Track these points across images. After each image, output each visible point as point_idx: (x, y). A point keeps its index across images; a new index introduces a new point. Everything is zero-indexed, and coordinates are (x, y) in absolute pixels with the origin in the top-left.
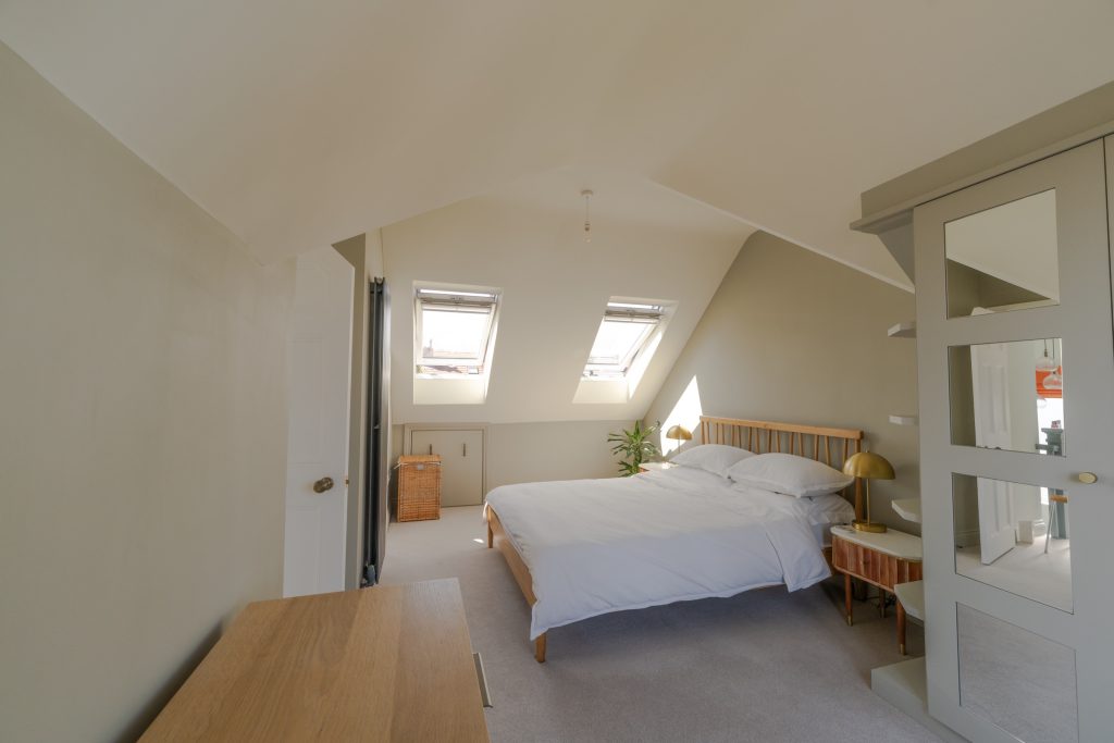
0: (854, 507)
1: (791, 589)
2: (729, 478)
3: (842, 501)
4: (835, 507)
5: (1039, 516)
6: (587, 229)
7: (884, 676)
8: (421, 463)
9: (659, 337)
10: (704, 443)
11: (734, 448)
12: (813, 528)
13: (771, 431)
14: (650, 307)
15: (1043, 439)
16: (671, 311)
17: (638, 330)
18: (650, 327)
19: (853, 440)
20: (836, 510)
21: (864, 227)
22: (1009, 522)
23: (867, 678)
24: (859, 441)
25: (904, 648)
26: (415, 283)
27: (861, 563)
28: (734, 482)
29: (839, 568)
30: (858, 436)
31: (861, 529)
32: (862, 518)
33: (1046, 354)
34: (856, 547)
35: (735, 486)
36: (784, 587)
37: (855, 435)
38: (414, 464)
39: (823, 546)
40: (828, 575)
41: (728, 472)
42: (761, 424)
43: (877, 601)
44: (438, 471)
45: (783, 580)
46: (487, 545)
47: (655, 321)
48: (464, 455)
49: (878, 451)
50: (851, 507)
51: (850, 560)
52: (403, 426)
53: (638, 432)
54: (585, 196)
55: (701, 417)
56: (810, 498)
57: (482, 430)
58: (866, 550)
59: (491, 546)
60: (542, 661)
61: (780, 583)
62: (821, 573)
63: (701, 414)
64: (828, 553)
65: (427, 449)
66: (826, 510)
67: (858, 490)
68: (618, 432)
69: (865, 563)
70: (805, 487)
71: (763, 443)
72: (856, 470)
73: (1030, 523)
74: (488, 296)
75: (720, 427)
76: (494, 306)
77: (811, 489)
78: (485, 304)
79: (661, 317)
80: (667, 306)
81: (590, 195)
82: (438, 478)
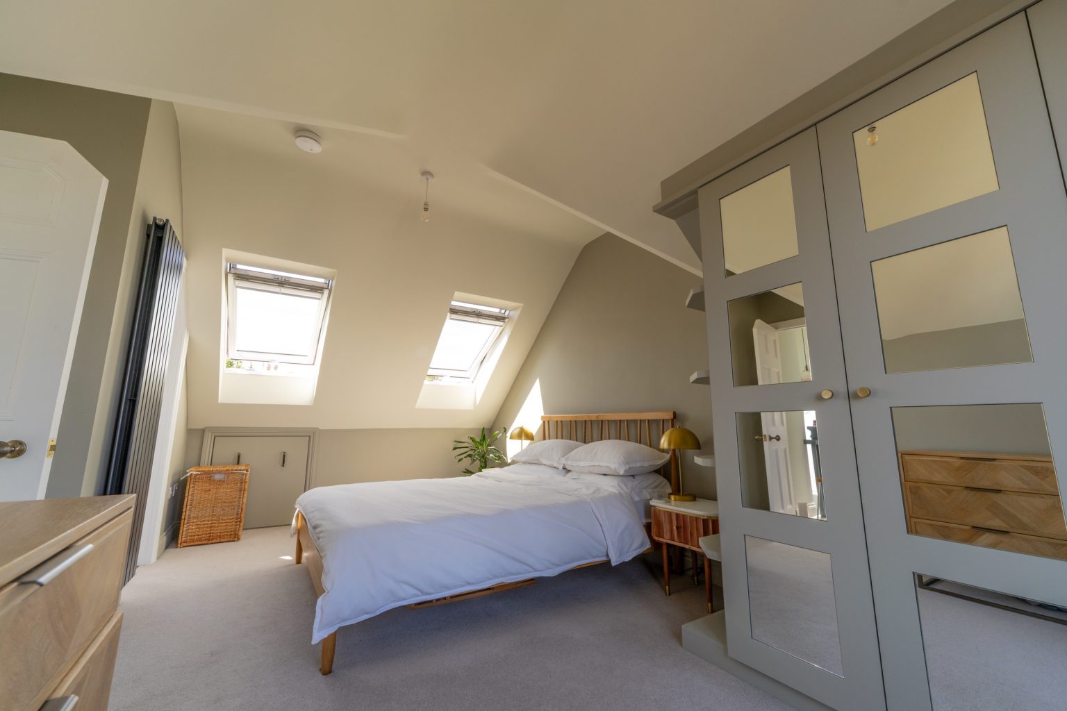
0: (670, 483)
1: (614, 563)
2: (564, 468)
3: (661, 479)
4: (655, 484)
5: (812, 501)
6: (426, 209)
7: (693, 630)
8: (220, 472)
9: (505, 340)
10: (544, 439)
11: (571, 441)
12: (635, 503)
13: (602, 421)
14: (497, 310)
15: (808, 436)
16: (515, 314)
17: (485, 332)
18: (498, 329)
19: (668, 420)
20: (656, 487)
21: (662, 210)
22: (791, 503)
23: (678, 636)
24: (672, 420)
25: (712, 606)
26: (227, 253)
27: (675, 528)
28: (569, 471)
29: (656, 538)
30: (671, 416)
31: (675, 500)
32: (677, 491)
33: (807, 369)
34: (670, 514)
35: (569, 474)
36: (609, 562)
37: (669, 416)
38: (210, 473)
39: (644, 521)
40: (648, 545)
41: (563, 461)
42: (593, 416)
43: (691, 572)
44: (243, 482)
45: (608, 555)
46: (295, 562)
47: (501, 323)
48: (283, 466)
49: (688, 426)
50: (668, 483)
51: (666, 527)
52: (203, 431)
53: (484, 438)
54: (424, 178)
55: (542, 418)
56: (633, 476)
57: (310, 437)
58: (678, 515)
59: (299, 560)
60: (327, 671)
61: (604, 559)
62: (642, 545)
63: (543, 414)
64: (648, 527)
65: (233, 458)
66: (647, 487)
67: (673, 466)
68: (465, 439)
69: (677, 528)
70: (628, 463)
71: (596, 434)
72: (669, 444)
73: (806, 504)
74: (322, 280)
75: (559, 423)
76: (326, 292)
77: (632, 465)
78: (316, 289)
79: (507, 320)
80: (513, 309)
81: (429, 177)
82: (242, 490)
